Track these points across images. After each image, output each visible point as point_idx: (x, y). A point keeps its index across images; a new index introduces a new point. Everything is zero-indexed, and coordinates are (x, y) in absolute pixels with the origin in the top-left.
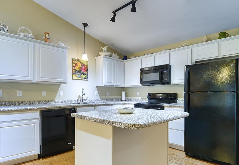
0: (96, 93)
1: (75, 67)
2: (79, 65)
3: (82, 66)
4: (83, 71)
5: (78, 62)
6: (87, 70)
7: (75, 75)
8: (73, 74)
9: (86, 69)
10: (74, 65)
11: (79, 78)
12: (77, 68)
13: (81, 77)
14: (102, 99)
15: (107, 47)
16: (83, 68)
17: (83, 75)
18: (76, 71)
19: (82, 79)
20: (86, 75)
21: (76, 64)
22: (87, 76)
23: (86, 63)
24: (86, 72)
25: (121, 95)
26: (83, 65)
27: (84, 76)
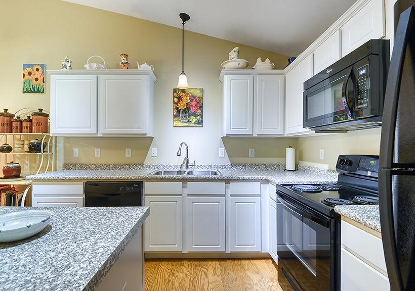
0: (222, 151)
1: (177, 104)
2: (184, 98)
3: (192, 101)
4: (192, 111)
5: (184, 94)
6: (201, 107)
7: (177, 119)
8: (175, 116)
9: (199, 105)
10: (176, 100)
11: (186, 124)
12: (182, 106)
13: (189, 121)
14: (233, 165)
15: (236, 49)
16: (194, 103)
17: (192, 117)
18: (179, 111)
19: (191, 125)
20: (199, 117)
21: (180, 99)
22: (202, 117)
23: (198, 94)
24: (199, 111)
25: (284, 156)
26: (193, 98)
27: (194, 119)
